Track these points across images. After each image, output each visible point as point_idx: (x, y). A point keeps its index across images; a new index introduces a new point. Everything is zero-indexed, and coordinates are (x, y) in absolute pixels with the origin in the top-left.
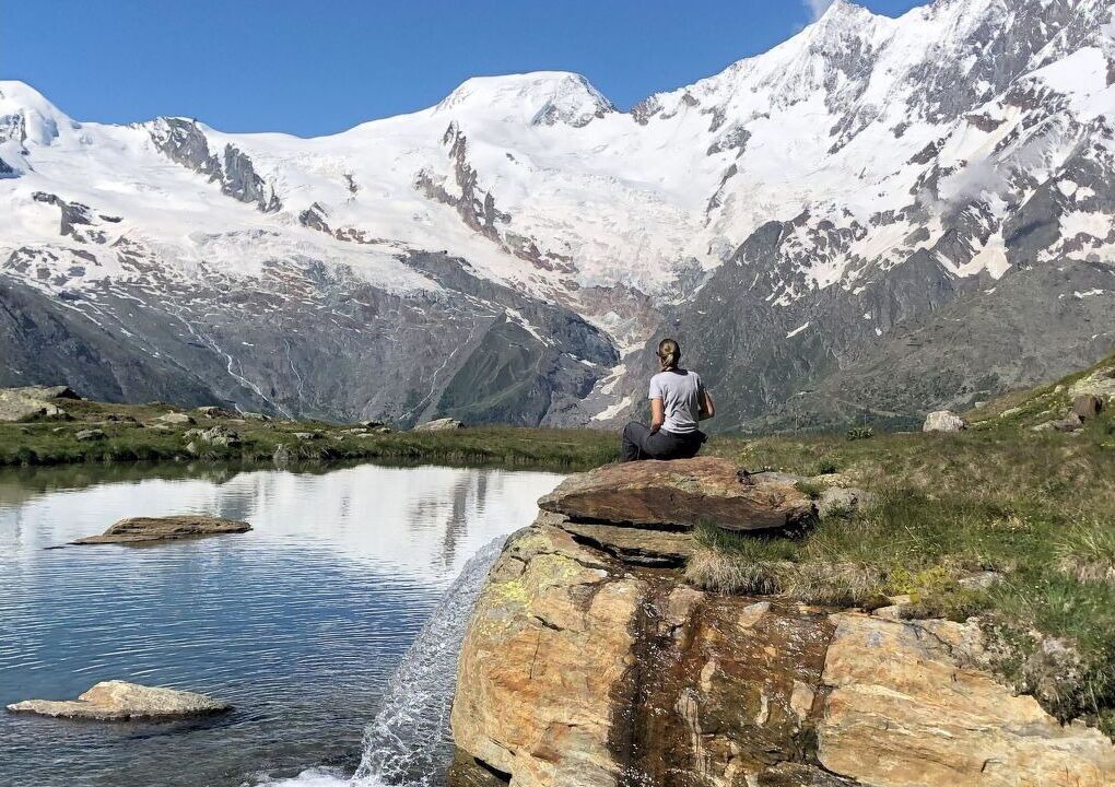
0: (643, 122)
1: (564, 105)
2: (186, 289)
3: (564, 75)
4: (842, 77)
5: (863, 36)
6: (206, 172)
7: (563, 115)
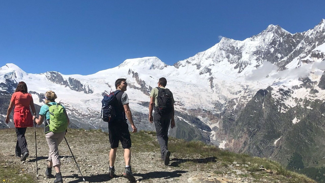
0: (178, 68)
1: (157, 64)
2: (87, 115)
3: (155, 57)
4: (231, 55)
5: (234, 45)
6: (64, 84)
7: (156, 67)
